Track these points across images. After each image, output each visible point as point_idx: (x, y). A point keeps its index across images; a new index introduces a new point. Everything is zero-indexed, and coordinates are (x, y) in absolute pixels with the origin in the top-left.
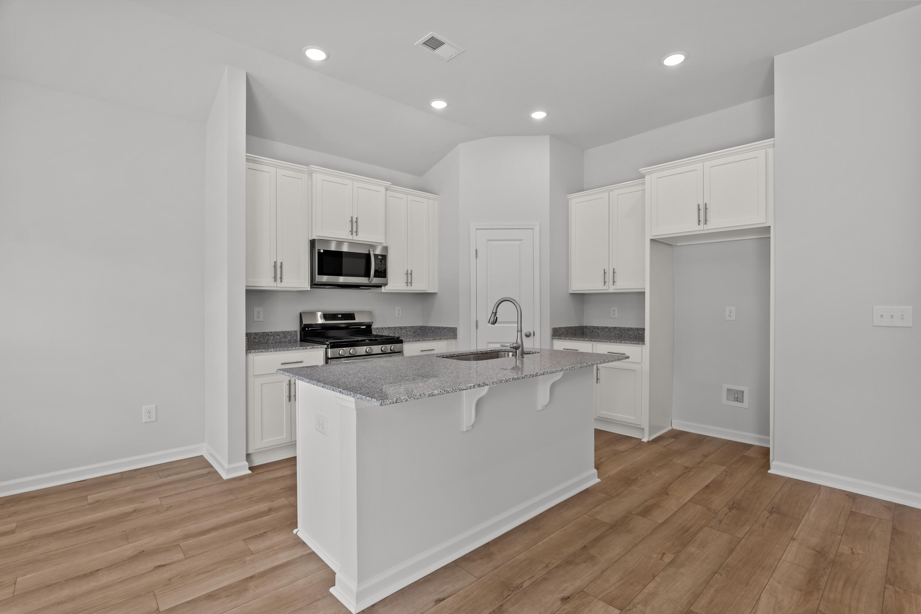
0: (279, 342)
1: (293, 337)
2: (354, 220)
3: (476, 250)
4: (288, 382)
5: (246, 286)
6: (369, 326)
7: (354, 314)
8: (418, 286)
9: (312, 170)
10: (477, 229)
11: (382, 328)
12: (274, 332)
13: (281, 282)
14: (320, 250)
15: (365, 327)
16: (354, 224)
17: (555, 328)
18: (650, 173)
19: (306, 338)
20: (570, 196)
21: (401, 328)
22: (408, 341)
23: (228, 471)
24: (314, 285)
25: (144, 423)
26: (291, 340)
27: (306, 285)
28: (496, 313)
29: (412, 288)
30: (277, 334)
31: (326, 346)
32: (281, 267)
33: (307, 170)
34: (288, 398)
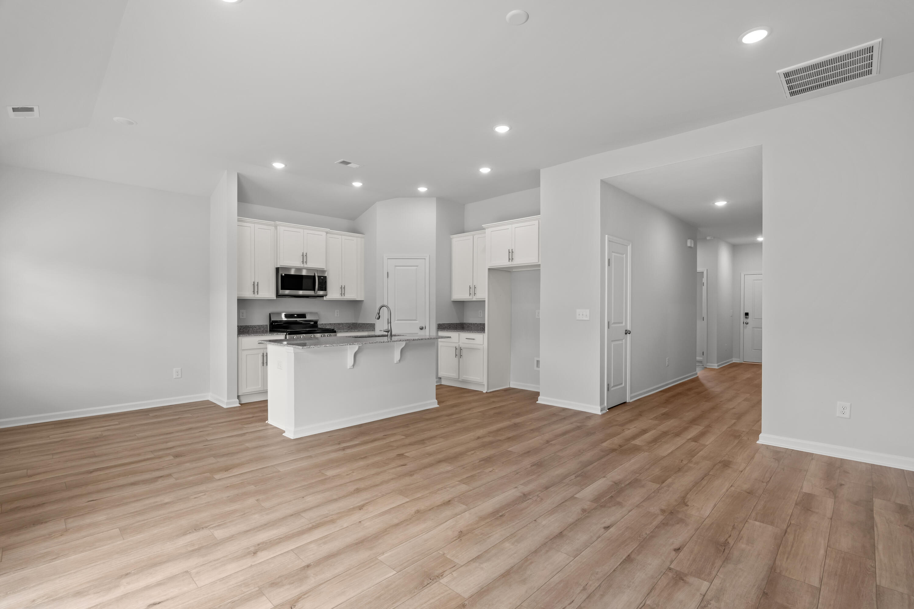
0: (256, 332)
1: (265, 329)
2: (305, 254)
3: (388, 273)
4: (262, 355)
5: (238, 297)
6: (316, 322)
7: (305, 314)
8: (350, 296)
9: (277, 224)
10: (388, 259)
11: (325, 324)
12: (253, 326)
13: (258, 294)
14: (282, 274)
15: (313, 323)
16: (304, 257)
17: (440, 324)
18: (488, 228)
19: (273, 329)
20: (452, 236)
21: (339, 324)
22: (340, 332)
23: (227, 404)
24: (278, 295)
25: (175, 378)
26: (263, 331)
27: (273, 296)
28: (379, 313)
29: (345, 297)
30: (255, 327)
31: (285, 334)
32: (258, 285)
33: (273, 224)
34: (262, 364)
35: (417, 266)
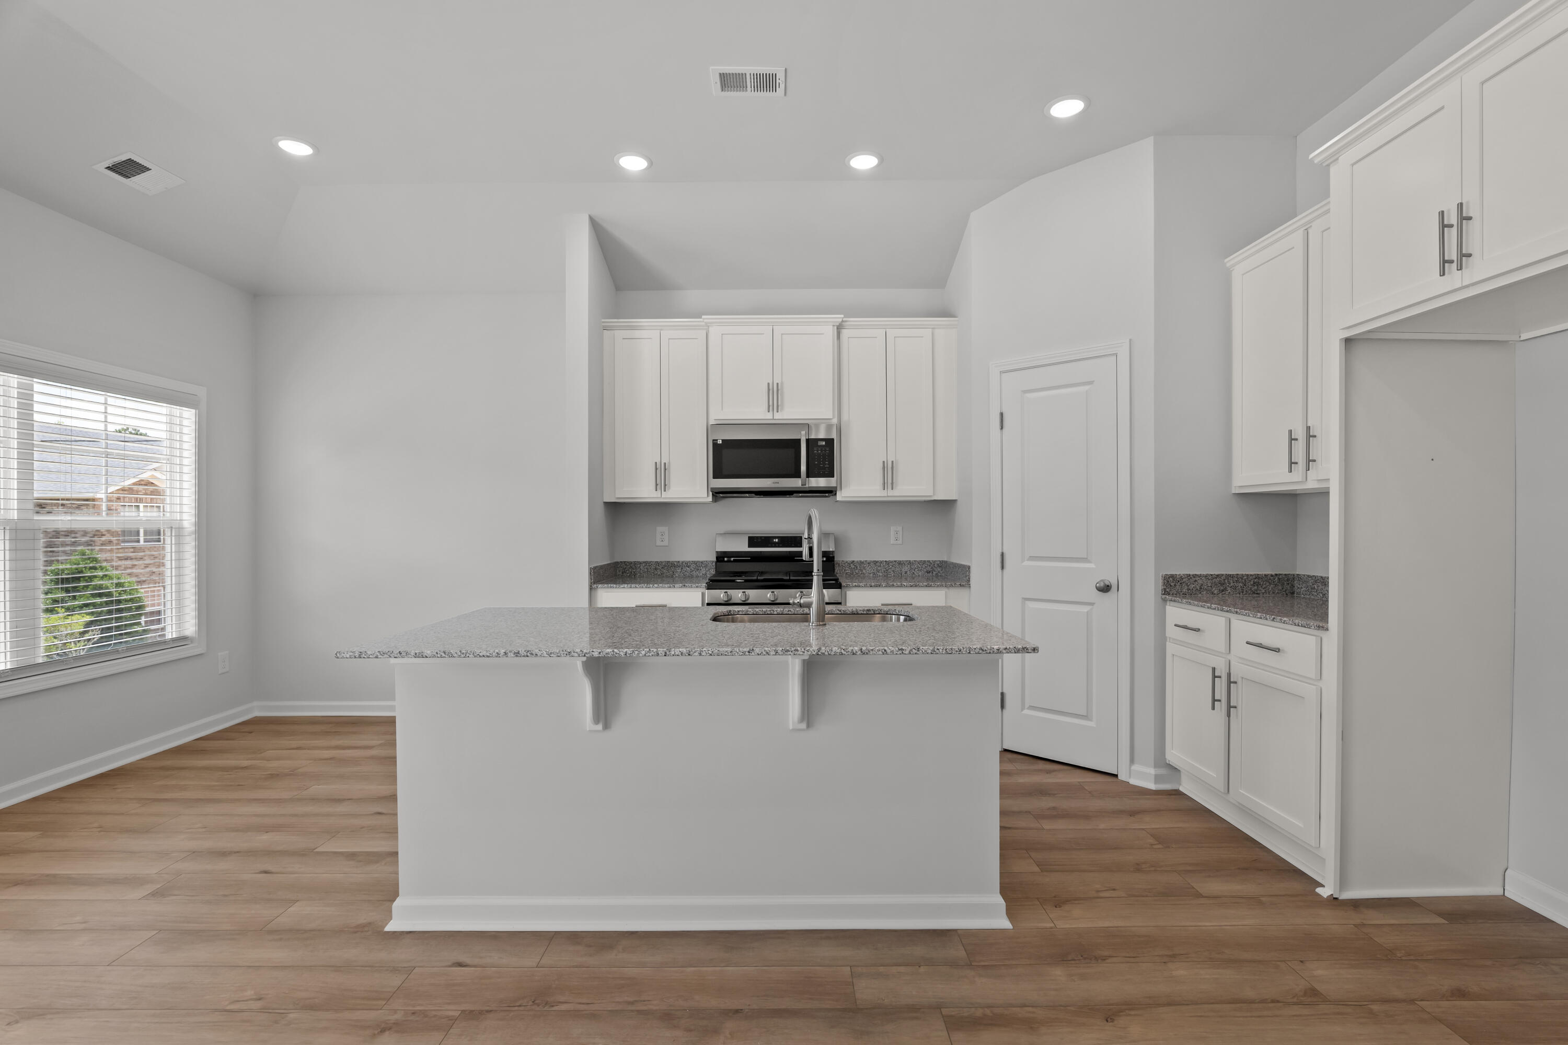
0: (689, 577)
2: (775, 387)
3: (1001, 414)
6: (832, 558)
7: (796, 537)
8: (910, 490)
9: (709, 323)
10: (998, 372)
11: (864, 563)
12: (683, 562)
13: (665, 490)
14: (717, 440)
16: (774, 395)
17: (1172, 576)
20: (1229, 261)
21: (900, 563)
24: (718, 494)
26: (706, 574)
27: (703, 494)
29: (897, 493)
30: (687, 564)
32: (667, 470)
33: (699, 323)
35: (1091, 383)
